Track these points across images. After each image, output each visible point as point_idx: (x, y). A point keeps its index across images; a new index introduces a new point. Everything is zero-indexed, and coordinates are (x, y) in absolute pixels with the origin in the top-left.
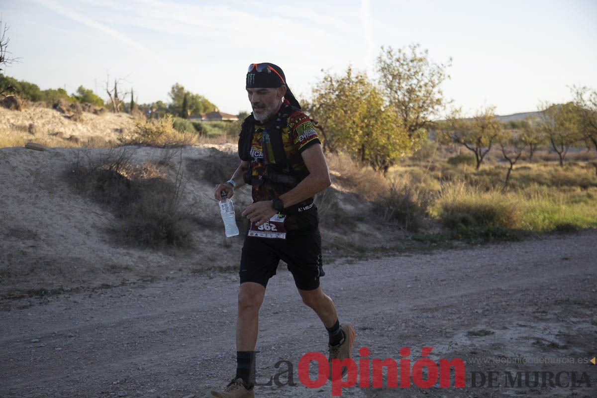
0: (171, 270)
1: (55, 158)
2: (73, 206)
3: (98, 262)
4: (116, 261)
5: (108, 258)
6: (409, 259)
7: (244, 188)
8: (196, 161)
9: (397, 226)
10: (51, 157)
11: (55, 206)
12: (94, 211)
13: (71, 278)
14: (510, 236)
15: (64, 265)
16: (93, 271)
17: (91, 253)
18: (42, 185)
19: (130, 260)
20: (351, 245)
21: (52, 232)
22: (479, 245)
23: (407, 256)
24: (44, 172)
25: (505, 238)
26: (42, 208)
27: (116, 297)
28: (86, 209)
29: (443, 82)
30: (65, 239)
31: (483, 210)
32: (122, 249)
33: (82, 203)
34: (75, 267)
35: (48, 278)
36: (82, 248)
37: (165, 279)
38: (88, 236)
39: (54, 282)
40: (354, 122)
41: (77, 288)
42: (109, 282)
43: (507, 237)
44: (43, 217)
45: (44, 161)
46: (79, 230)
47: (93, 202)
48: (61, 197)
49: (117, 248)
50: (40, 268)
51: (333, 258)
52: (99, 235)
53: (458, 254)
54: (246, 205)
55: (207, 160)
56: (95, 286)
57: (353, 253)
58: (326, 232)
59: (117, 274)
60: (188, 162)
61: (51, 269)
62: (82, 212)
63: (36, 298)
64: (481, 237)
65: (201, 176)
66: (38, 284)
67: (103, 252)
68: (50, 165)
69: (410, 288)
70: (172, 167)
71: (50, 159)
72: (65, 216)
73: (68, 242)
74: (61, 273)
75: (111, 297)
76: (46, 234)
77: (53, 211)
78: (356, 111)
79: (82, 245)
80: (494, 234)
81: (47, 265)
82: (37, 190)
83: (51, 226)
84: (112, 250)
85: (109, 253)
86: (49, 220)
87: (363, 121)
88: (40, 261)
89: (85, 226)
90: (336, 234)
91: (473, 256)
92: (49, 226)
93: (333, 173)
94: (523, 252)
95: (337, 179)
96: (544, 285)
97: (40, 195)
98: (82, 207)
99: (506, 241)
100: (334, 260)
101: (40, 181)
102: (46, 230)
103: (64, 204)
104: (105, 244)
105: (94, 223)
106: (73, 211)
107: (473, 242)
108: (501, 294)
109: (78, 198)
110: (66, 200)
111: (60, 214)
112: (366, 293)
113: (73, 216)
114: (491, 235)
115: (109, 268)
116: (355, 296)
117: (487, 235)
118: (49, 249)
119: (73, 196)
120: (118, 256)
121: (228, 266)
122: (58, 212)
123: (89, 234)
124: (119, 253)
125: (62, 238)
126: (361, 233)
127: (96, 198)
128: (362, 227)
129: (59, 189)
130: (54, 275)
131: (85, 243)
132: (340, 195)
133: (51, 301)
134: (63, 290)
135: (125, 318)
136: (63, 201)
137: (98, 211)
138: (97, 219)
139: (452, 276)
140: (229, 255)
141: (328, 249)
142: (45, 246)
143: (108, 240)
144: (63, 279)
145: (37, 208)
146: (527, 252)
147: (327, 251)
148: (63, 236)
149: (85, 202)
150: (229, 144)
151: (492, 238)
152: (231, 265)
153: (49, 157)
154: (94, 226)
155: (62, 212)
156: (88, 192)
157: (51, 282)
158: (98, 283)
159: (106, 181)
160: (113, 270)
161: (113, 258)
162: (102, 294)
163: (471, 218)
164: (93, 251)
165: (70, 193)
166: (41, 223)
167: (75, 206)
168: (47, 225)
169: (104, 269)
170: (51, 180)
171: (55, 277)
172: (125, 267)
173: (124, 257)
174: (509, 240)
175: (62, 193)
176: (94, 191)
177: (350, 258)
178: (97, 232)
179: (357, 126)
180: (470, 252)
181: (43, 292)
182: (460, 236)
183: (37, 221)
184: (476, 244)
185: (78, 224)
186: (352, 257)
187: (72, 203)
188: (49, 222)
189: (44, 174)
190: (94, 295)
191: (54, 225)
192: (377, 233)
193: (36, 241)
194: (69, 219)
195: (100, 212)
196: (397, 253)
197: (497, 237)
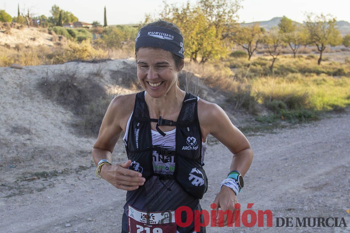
0: (118, 152)
1: (30, 74)
2: (47, 108)
3: (71, 149)
4: (82, 147)
5: (77, 146)
6: (264, 138)
8: (116, 72)
9: (244, 112)
10: (28, 73)
11: (36, 108)
12: (60, 111)
13: (57, 162)
14: (314, 117)
15: (51, 152)
16: (70, 156)
17: (65, 142)
18: (25, 93)
19: (91, 146)
21: (38, 128)
22: (298, 125)
23: (261, 135)
24: (25, 85)
26: (28, 110)
27: (97, 179)
28: (55, 110)
30: (47, 132)
32: (84, 138)
33: (52, 105)
34: (59, 153)
35: (43, 162)
36: (59, 139)
37: (118, 160)
38: (61, 129)
39: (49, 166)
40: (192, 37)
41: (65, 170)
42: (83, 163)
44: (30, 118)
45: (23, 76)
46: (55, 126)
47: (58, 104)
48: (38, 102)
49: (81, 137)
50: (37, 155)
52: (68, 129)
55: (122, 70)
56: (75, 167)
59: (85, 157)
60: (111, 73)
61: (44, 156)
62: (54, 112)
63: (43, 180)
64: (297, 119)
65: (120, 82)
66: (39, 167)
67: (72, 141)
68: (27, 79)
70: (102, 77)
71: (27, 75)
72: (44, 115)
73: (49, 135)
74: (51, 158)
75: (93, 179)
76: (35, 129)
77: (36, 112)
78: (193, 30)
79: (58, 136)
80: (304, 116)
81: (41, 152)
82: (23, 97)
83: (37, 123)
84: (78, 139)
85: (77, 142)
86: (34, 119)
87: (197, 36)
88: (36, 150)
89: (57, 122)
92: (36, 124)
93: (196, 75)
97: (25, 101)
98: (53, 108)
99: (311, 120)
101: (24, 91)
102: (34, 127)
103: (41, 106)
104: (73, 135)
105: (62, 120)
106: (47, 111)
107: (293, 122)
109: (49, 102)
110: (41, 103)
111: (41, 114)
113: (48, 115)
115: (79, 152)
117: (300, 117)
118: (39, 140)
119: (45, 100)
120: (82, 143)
122: (39, 112)
123: (61, 128)
124: (82, 141)
125: (45, 132)
127: (60, 101)
129: (36, 96)
130: (47, 160)
131: (60, 136)
133: (56, 184)
134: (57, 172)
135: (114, 200)
136: (40, 104)
137: (63, 111)
138: (63, 116)
142: (36, 138)
143: (74, 132)
144: (53, 162)
145: (26, 110)
148: (46, 131)
149: (54, 105)
151: (304, 119)
153: (26, 74)
154: (63, 122)
155: (42, 113)
156: (54, 97)
157: (46, 165)
158: (76, 164)
159: (65, 89)
160: (82, 154)
161: (79, 145)
162: (86, 176)
163: (284, 104)
164: (67, 140)
165: (43, 99)
166: (30, 121)
167: (48, 108)
168: (34, 123)
169: (76, 154)
170: (31, 90)
171: (47, 161)
172: (90, 152)
173: (86, 144)
174: (313, 120)
175: (38, 99)
176: (58, 96)
178: (66, 127)
181: (45, 175)
182: (282, 117)
183: (28, 120)
184: (295, 123)
185: (53, 121)
187: (46, 106)
188: (35, 120)
189: (25, 86)
190: (81, 177)
191: (39, 123)
192: (233, 117)
193: (30, 135)
194: (47, 118)
195: (64, 112)
196: (253, 133)
197: (306, 118)
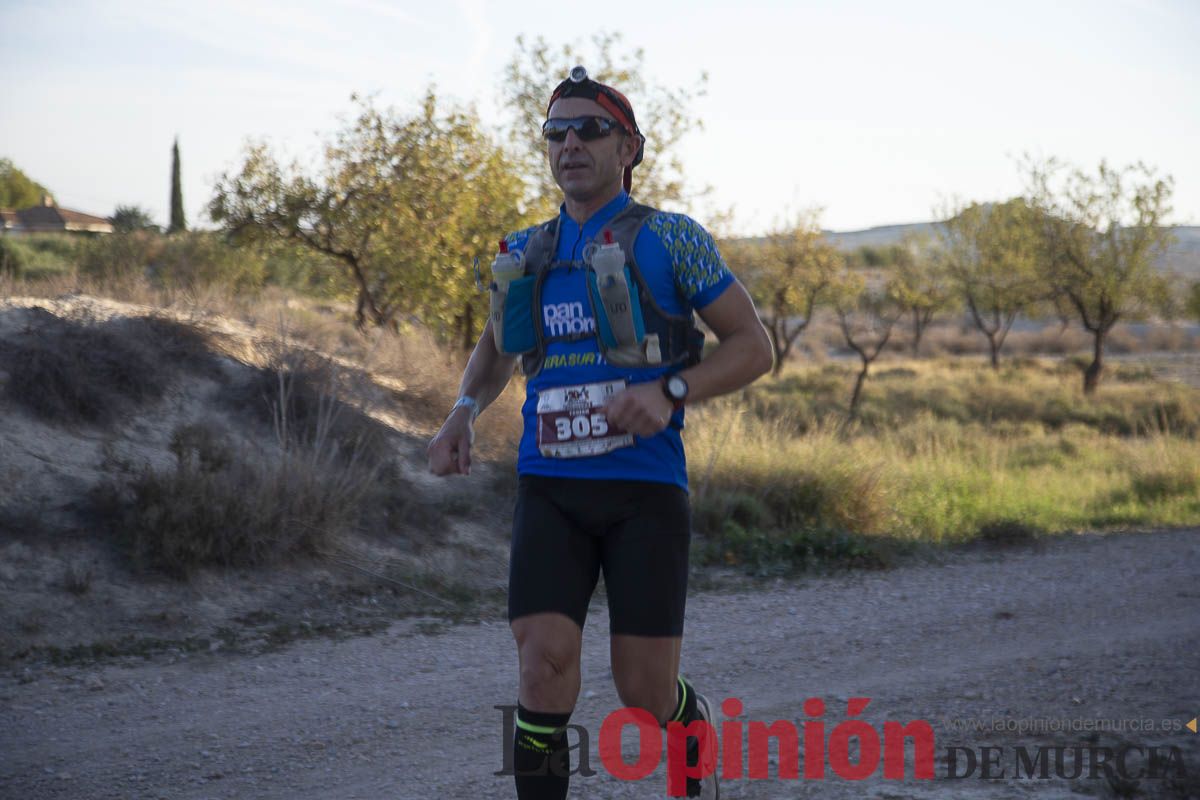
7: (127, 423)
14: (861, 555)
20: (432, 582)
22: (779, 581)
25: (847, 560)
29: (687, 139)
31: (789, 484)
40: (443, 243)
43: (853, 557)
51: (383, 619)
53: (723, 605)
54: (134, 472)
57: (438, 603)
58: (363, 545)
64: (784, 559)
69: (591, 698)
78: (449, 213)
80: (819, 551)
87: (467, 241)
90: (392, 553)
91: (763, 609)
93: (385, 381)
94: (895, 597)
95: (393, 400)
96: (949, 686)
99: (849, 567)
100: (384, 626)
107: (764, 573)
108: (836, 711)
112: (470, 715)
114: (810, 550)
116: (442, 725)
117: (800, 551)
121: (76, 644)
126: (460, 547)
128: (466, 532)
132: (404, 443)
139: (709, 666)
140: (82, 613)
141: (369, 595)
146: (904, 598)
147: (365, 600)
150: (85, 298)
151: (815, 561)
152: (87, 643)
163: (756, 506)
174: (858, 566)
177: (429, 620)
179: (452, 253)
180: (755, 600)
182: (729, 554)
184: (772, 576)
186: (435, 615)
197: (826, 558)
